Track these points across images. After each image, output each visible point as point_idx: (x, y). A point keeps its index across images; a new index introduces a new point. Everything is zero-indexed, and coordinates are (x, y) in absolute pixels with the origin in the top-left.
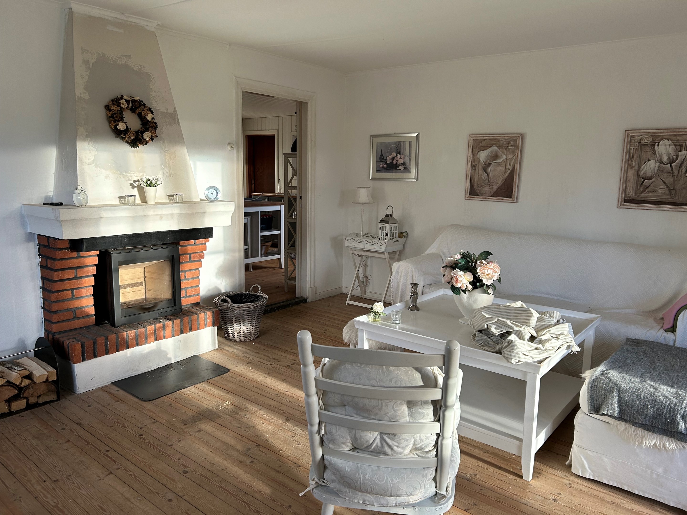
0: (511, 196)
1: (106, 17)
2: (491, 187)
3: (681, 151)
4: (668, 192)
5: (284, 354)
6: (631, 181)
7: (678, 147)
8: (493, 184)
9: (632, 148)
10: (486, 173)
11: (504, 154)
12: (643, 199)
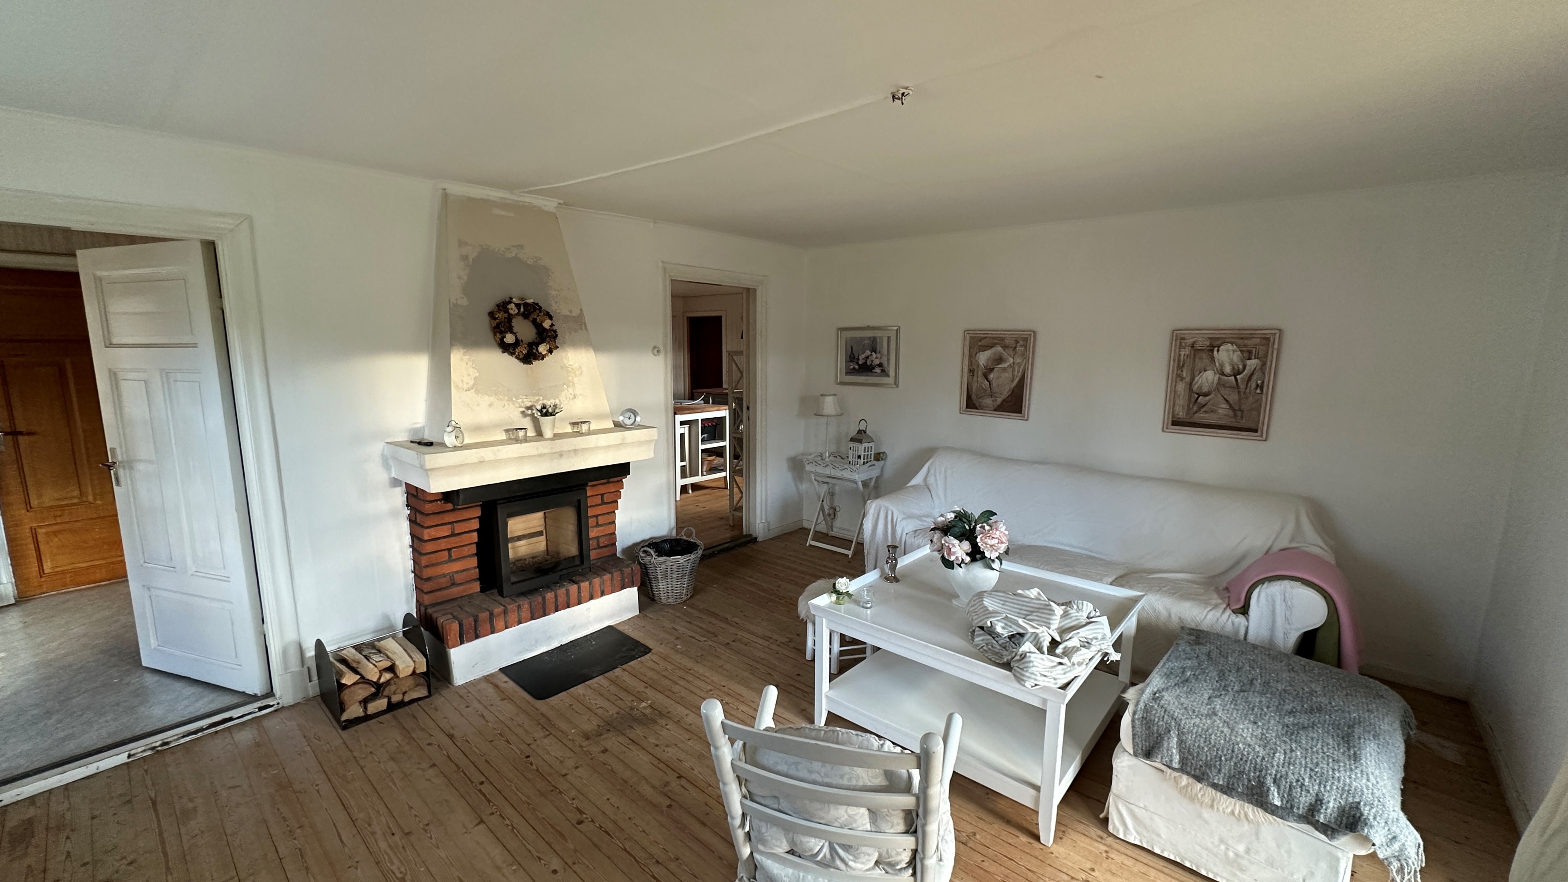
0: (1020, 412)
1: (490, 198)
2: (994, 399)
3: (1250, 359)
4: (1231, 413)
5: (724, 625)
6: (1181, 397)
7: (1246, 355)
8: (996, 395)
9: (1182, 353)
10: (987, 380)
11: (1011, 356)
12: (1197, 421)
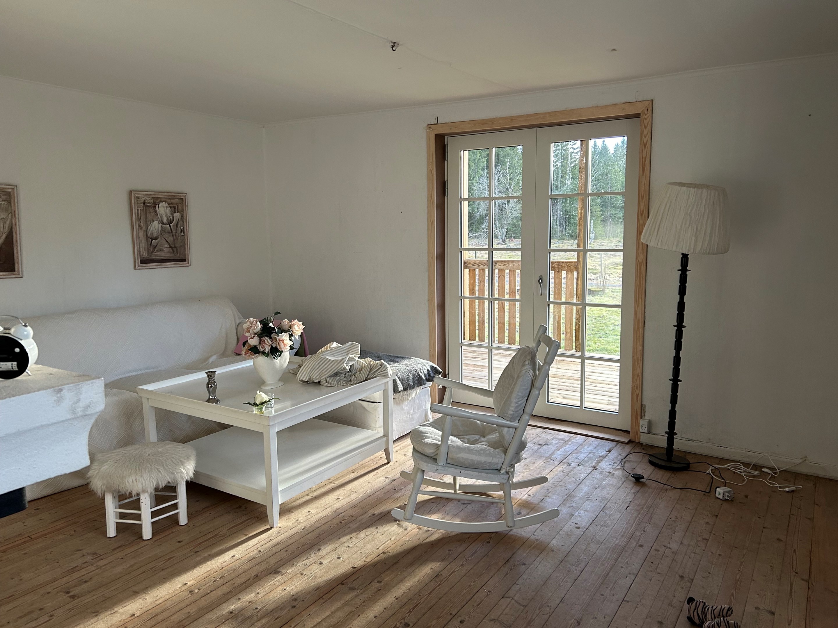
0: (13, 270)
3: (175, 213)
4: (171, 251)
6: (143, 241)
7: (173, 209)
9: (139, 208)
12: (154, 258)
